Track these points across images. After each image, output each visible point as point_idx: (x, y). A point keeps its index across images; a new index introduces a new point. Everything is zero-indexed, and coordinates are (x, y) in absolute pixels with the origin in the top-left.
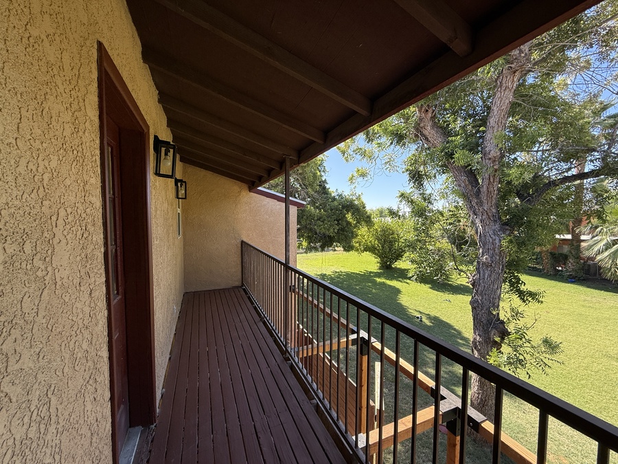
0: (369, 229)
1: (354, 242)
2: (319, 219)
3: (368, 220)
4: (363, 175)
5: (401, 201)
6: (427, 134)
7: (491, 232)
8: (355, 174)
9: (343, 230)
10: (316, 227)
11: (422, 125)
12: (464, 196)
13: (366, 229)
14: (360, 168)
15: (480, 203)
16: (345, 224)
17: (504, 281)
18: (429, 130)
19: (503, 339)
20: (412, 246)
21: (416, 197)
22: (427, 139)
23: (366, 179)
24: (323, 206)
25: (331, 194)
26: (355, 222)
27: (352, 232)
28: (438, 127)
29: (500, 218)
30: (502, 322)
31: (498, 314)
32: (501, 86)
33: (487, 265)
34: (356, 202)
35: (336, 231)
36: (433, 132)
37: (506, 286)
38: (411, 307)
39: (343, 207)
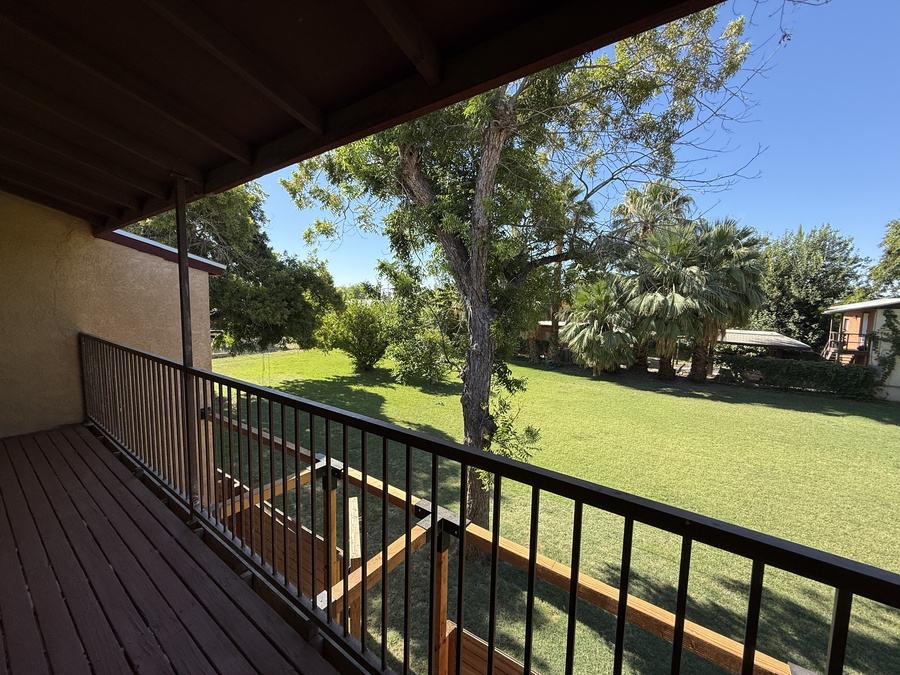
0: (338, 314)
1: (317, 334)
2: (254, 298)
3: (336, 300)
4: (327, 232)
5: (381, 275)
6: (412, 185)
7: (481, 316)
8: (315, 230)
9: (297, 315)
10: (249, 311)
11: (405, 172)
12: (454, 272)
13: (335, 314)
14: (322, 221)
15: (470, 282)
16: (300, 306)
17: (493, 372)
18: (413, 181)
19: (492, 436)
20: (396, 336)
21: (400, 269)
22: (412, 193)
23: (331, 238)
24: (262, 276)
25: (275, 258)
26: (316, 304)
27: (313, 320)
28: (424, 179)
29: (489, 300)
30: (492, 417)
31: (488, 409)
32: (488, 144)
33: (477, 354)
34: (318, 274)
35: (286, 317)
36: (419, 184)
37: (494, 378)
38: (398, 418)
39: (297, 280)
